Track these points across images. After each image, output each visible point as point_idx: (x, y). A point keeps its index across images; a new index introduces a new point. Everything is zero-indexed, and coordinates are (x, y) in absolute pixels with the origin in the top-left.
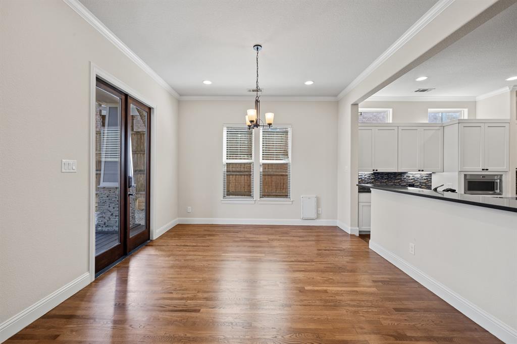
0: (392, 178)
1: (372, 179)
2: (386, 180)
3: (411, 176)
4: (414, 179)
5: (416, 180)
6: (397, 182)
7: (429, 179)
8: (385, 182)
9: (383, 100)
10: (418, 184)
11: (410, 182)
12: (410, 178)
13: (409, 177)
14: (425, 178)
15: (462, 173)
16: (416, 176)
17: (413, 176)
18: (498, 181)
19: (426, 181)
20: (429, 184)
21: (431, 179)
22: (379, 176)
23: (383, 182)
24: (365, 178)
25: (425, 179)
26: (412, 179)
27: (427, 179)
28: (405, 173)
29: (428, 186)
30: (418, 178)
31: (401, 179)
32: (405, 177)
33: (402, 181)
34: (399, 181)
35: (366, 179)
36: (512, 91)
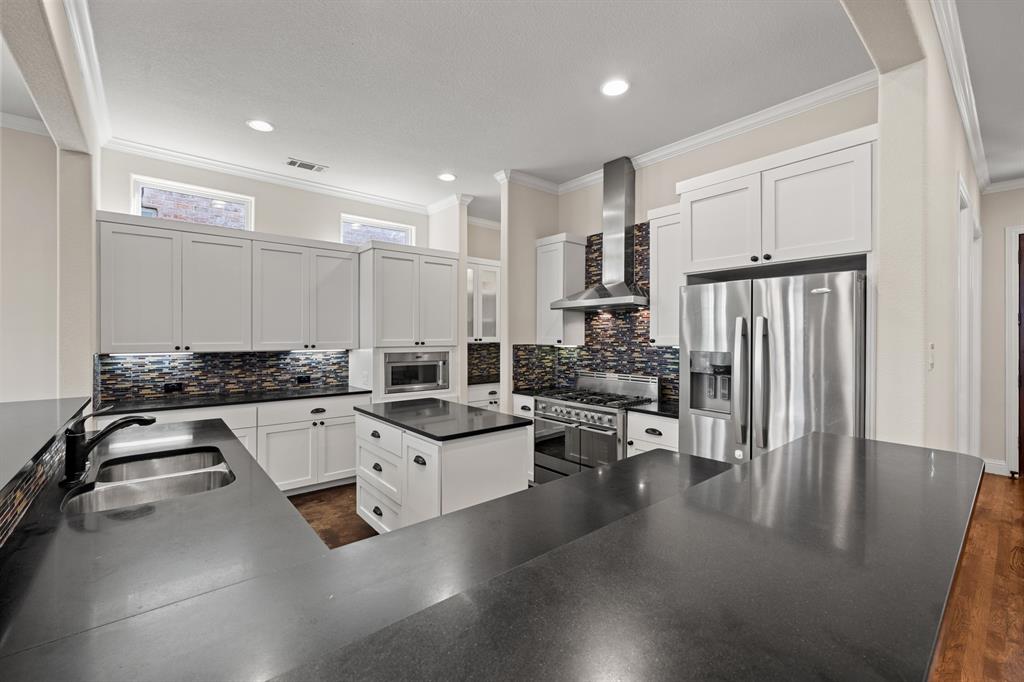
0: (253, 365)
1: (195, 369)
2: (237, 371)
3: (302, 357)
4: (309, 364)
5: (314, 367)
6: (267, 374)
7: (343, 364)
8: (236, 376)
9: (219, 169)
10: (319, 375)
11: (298, 373)
12: (300, 363)
13: (298, 360)
14: (335, 361)
15: (381, 350)
16: (314, 357)
17: (307, 359)
18: (441, 363)
19: (336, 367)
20: (343, 374)
21: (347, 362)
22: (216, 362)
23: (230, 376)
24: (174, 368)
25: (334, 364)
26: (304, 365)
27: (339, 363)
28: (287, 353)
29: (342, 377)
30: (319, 363)
31: (277, 365)
32: (288, 361)
33: (279, 370)
34: (272, 370)
35: (175, 372)
36: (461, 204)
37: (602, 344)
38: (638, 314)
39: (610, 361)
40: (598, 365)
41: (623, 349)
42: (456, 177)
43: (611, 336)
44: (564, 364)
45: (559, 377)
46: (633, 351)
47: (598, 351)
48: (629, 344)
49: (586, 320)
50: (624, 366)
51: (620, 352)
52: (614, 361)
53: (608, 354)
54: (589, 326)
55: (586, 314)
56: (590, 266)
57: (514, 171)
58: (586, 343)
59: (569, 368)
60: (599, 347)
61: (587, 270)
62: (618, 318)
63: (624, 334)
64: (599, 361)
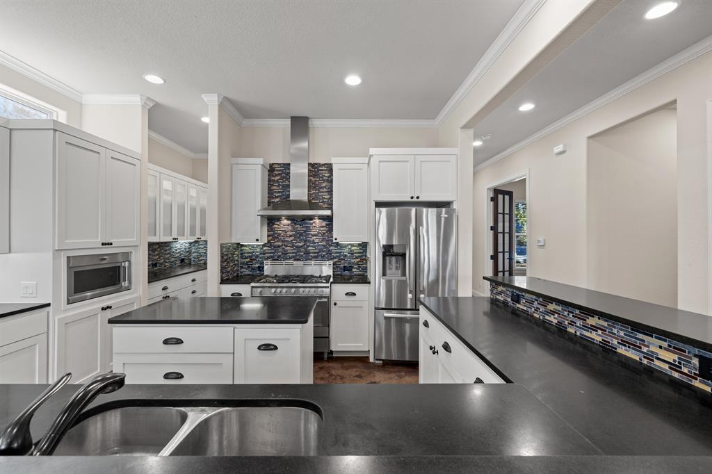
15: (62, 253)
18: (126, 264)
36: (143, 106)
37: (283, 241)
38: (312, 222)
39: (289, 253)
40: (280, 256)
41: (300, 245)
42: (165, 81)
43: (290, 236)
44: (246, 258)
45: (242, 268)
46: (308, 246)
47: (279, 246)
48: (306, 241)
49: (268, 224)
50: (302, 256)
51: (298, 247)
52: (293, 253)
53: (289, 248)
54: (270, 229)
55: (268, 220)
56: (272, 185)
57: (226, 98)
58: (269, 241)
59: (252, 260)
60: (280, 244)
61: (269, 188)
62: (295, 224)
63: (301, 234)
64: (280, 254)
